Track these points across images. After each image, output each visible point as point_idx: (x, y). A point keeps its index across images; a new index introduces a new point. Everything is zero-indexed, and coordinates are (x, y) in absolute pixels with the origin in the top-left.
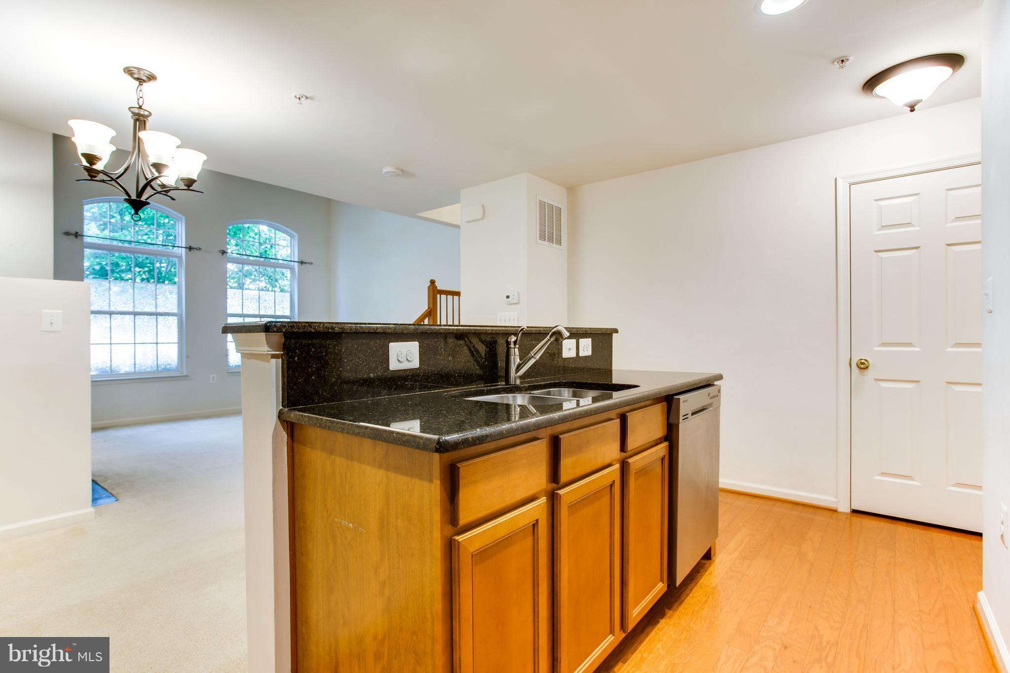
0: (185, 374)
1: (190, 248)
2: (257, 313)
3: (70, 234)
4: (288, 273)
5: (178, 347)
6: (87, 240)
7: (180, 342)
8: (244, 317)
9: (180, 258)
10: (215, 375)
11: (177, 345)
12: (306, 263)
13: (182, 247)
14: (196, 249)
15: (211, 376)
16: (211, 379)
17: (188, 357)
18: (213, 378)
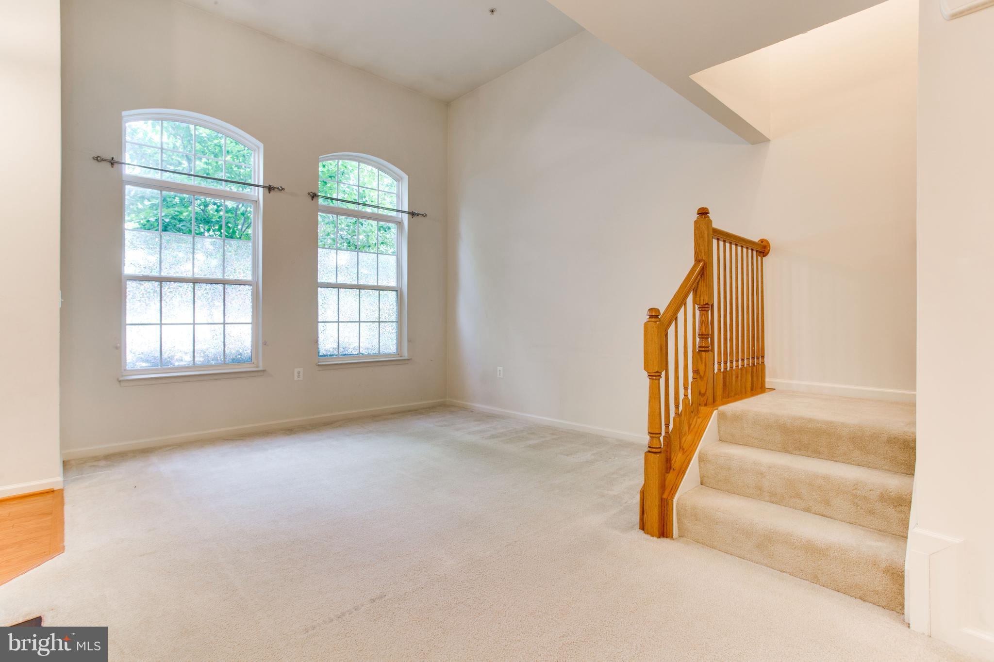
0: (261, 368)
1: (270, 189)
2: (355, 282)
3: (103, 160)
4: (394, 228)
5: (252, 329)
6: (129, 171)
7: (255, 323)
8: (338, 288)
9: (256, 202)
10: (301, 370)
11: (250, 326)
12: (418, 215)
13: (258, 186)
14: (278, 188)
15: (296, 370)
16: (296, 374)
17: (265, 344)
18: (299, 373)
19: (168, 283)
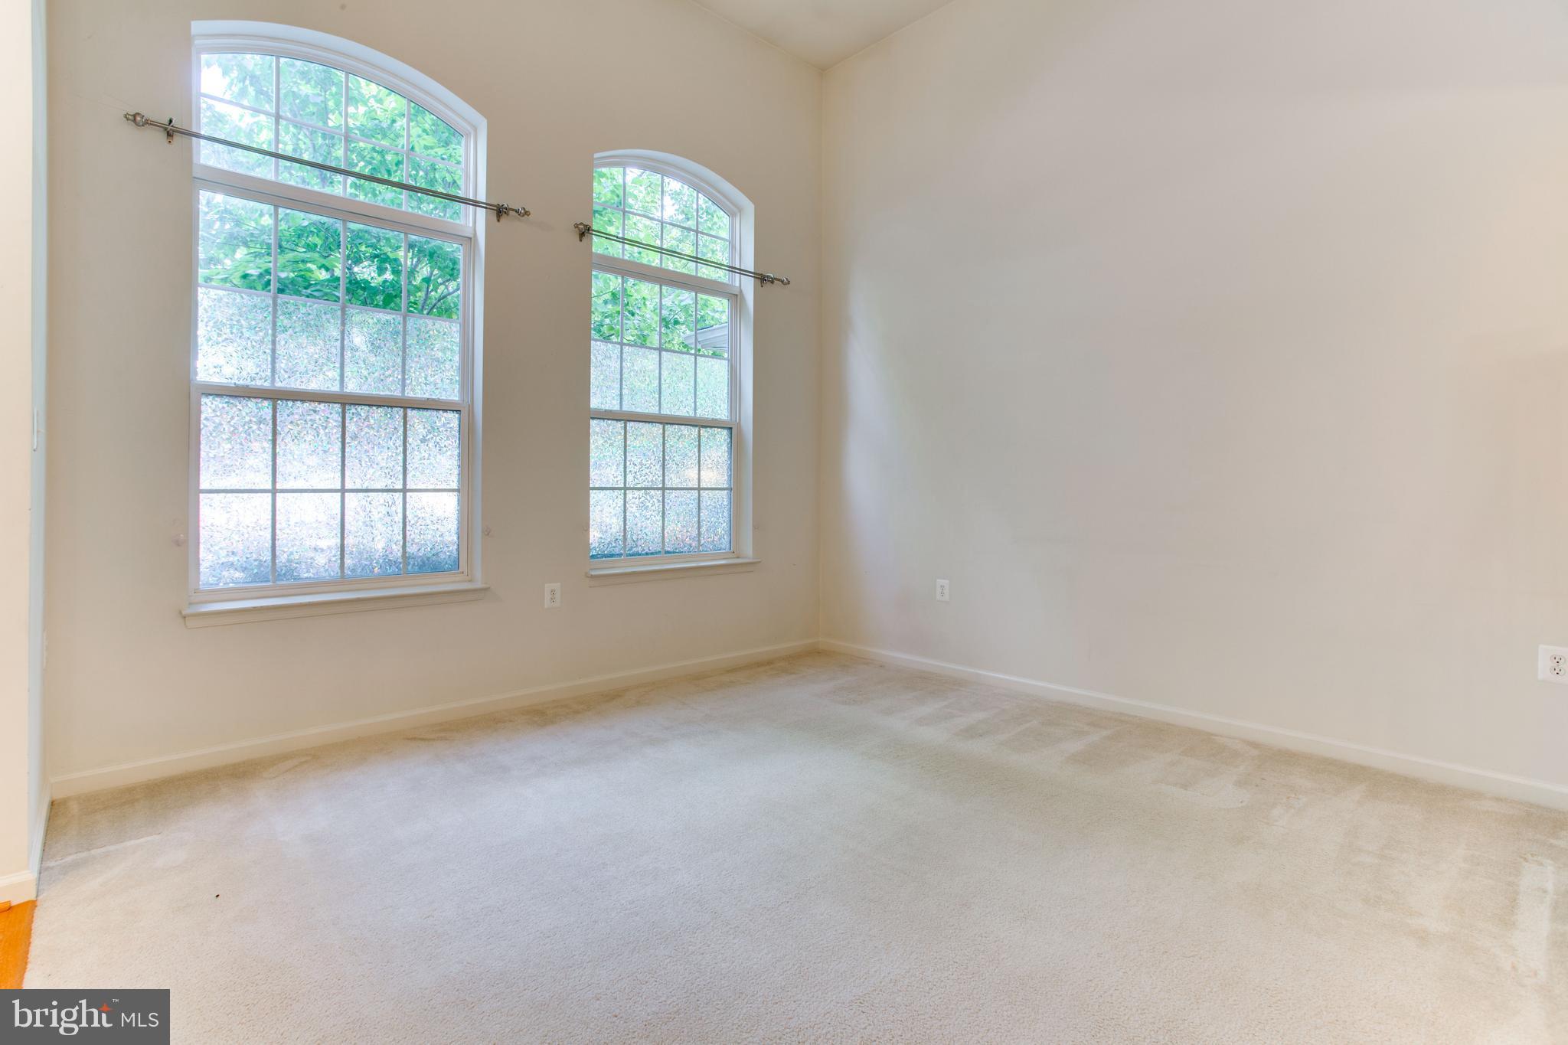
0: (479, 585)
1: (500, 211)
2: (655, 411)
3: (148, 123)
4: (723, 309)
5: (460, 503)
6: (208, 155)
7: (465, 490)
8: (625, 421)
9: (469, 241)
10: (557, 586)
11: (455, 495)
12: (773, 281)
13: (475, 204)
14: (517, 211)
15: (548, 587)
16: (547, 596)
17: (488, 534)
18: (553, 592)
19: (290, 403)
